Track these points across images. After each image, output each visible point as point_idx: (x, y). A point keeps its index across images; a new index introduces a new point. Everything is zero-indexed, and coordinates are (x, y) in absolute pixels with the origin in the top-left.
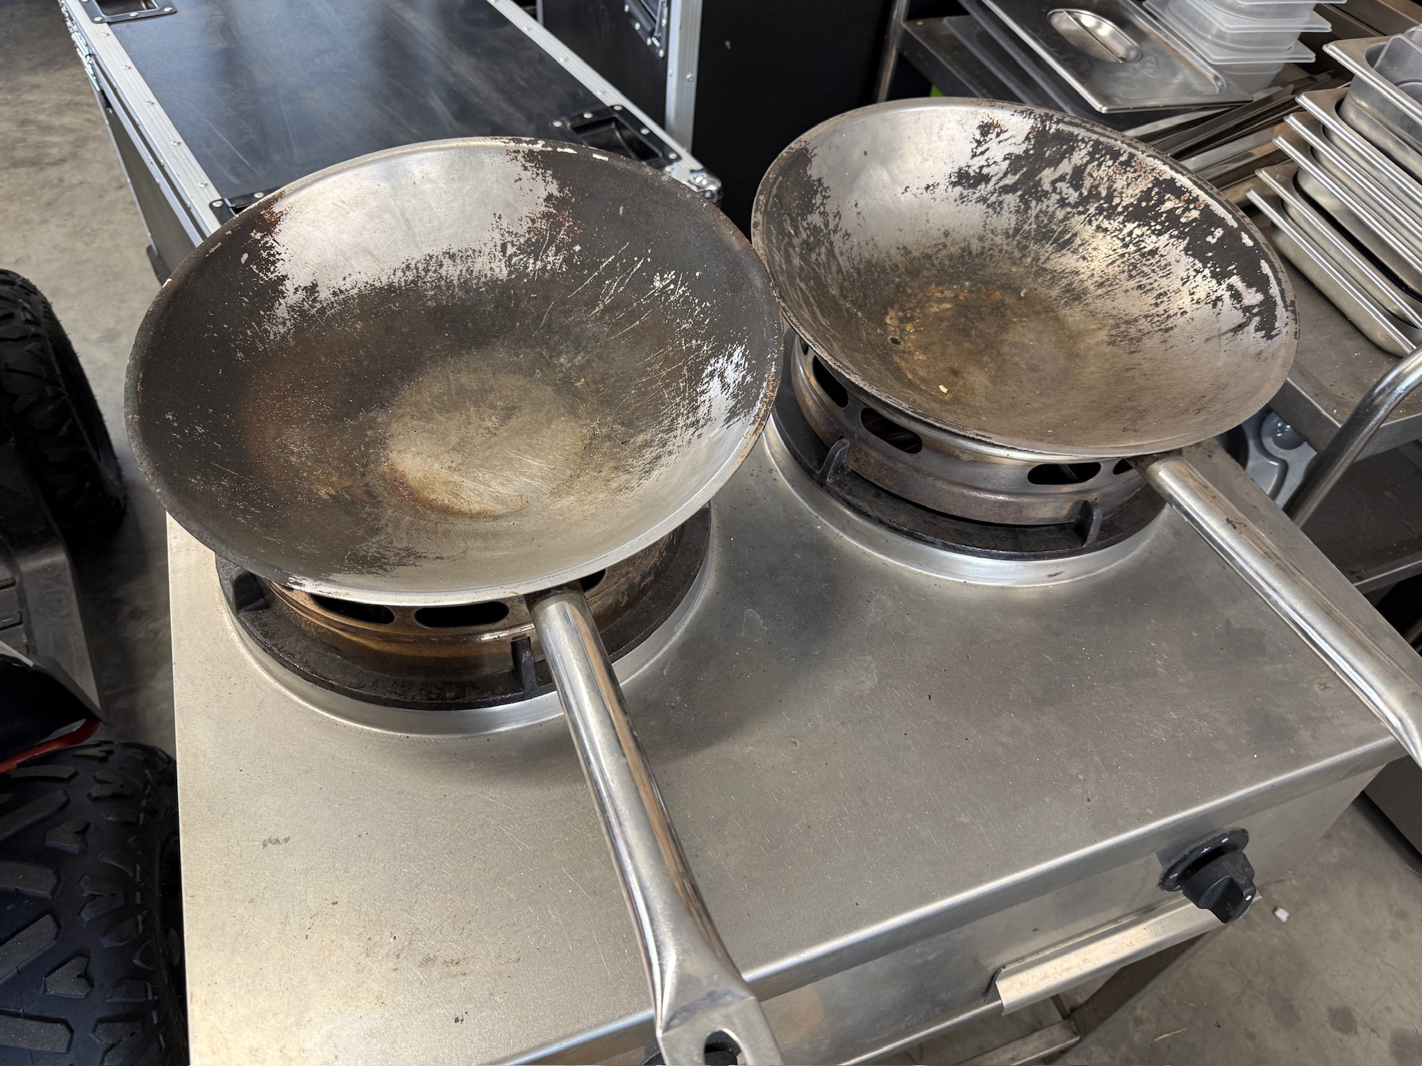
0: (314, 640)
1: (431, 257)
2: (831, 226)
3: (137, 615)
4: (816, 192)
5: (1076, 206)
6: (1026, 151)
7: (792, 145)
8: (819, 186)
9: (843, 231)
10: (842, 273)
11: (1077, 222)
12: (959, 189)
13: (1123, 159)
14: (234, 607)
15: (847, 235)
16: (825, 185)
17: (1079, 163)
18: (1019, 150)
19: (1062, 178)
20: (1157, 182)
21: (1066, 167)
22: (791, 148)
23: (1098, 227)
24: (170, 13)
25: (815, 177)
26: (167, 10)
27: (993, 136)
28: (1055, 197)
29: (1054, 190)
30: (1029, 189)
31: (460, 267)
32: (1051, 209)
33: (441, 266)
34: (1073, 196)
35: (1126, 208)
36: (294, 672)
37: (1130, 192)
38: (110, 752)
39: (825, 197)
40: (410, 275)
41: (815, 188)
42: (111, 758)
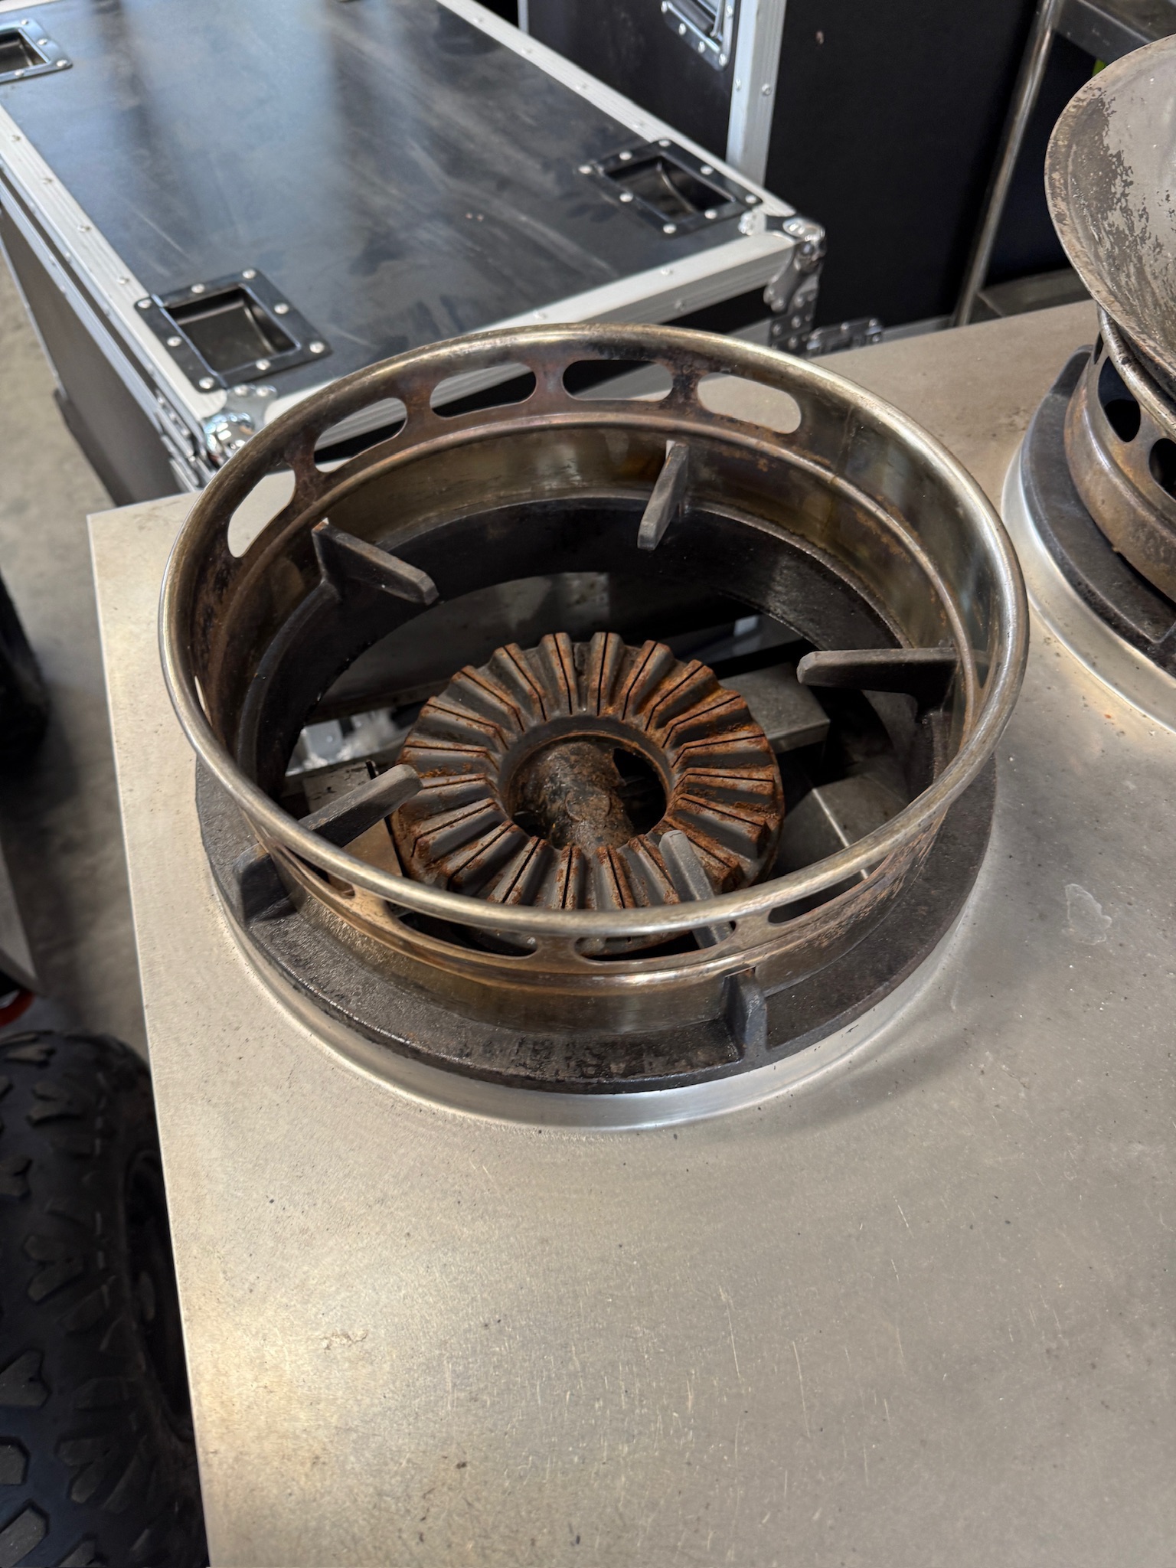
0: (377, 968)
2: (1137, 232)
3: (70, 847)
4: (1115, 174)
7: (1079, 94)
8: (1119, 166)
9: (1153, 239)
10: (1160, 306)
14: (240, 914)
15: (1159, 245)
16: (1126, 164)
22: (1080, 100)
24: (66, 68)
25: (1113, 151)
26: (60, 64)
36: (349, 1026)
38: (50, 1052)
39: (1128, 184)
41: (1114, 167)
42: (54, 1059)
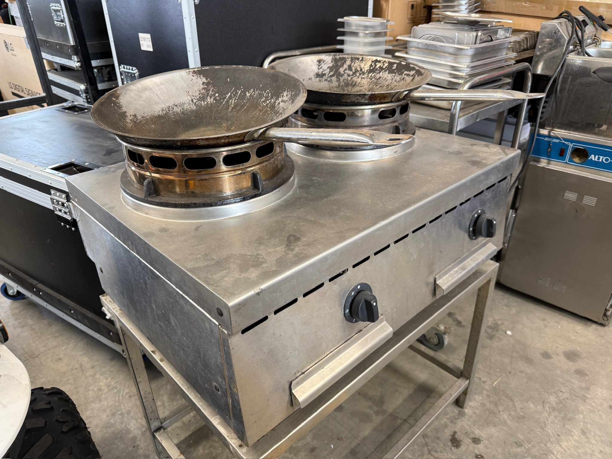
1: (169, 107)
5: (353, 75)
6: (333, 65)
11: (355, 79)
12: (318, 79)
13: (361, 59)
17: (349, 64)
18: (331, 65)
19: (346, 69)
20: (372, 62)
21: (346, 66)
23: (362, 78)
27: (322, 63)
28: (346, 75)
29: (345, 73)
30: (338, 75)
31: (179, 108)
32: (346, 78)
33: (173, 109)
34: (351, 73)
35: (367, 71)
37: (366, 66)
40: (164, 112)
